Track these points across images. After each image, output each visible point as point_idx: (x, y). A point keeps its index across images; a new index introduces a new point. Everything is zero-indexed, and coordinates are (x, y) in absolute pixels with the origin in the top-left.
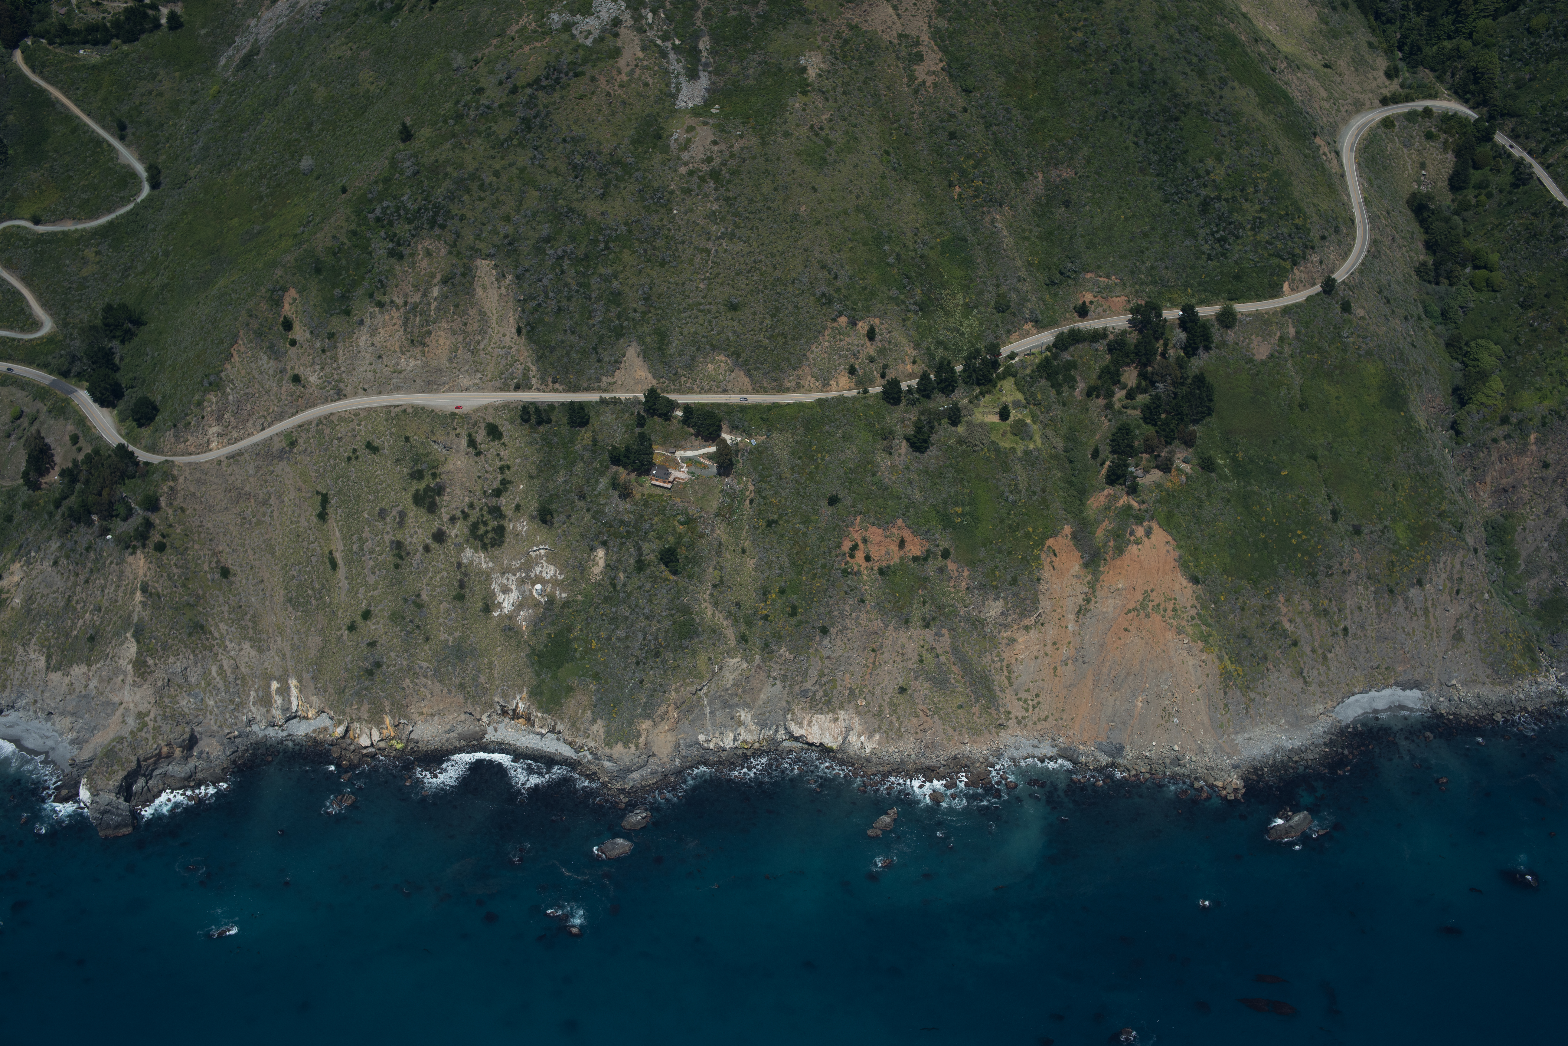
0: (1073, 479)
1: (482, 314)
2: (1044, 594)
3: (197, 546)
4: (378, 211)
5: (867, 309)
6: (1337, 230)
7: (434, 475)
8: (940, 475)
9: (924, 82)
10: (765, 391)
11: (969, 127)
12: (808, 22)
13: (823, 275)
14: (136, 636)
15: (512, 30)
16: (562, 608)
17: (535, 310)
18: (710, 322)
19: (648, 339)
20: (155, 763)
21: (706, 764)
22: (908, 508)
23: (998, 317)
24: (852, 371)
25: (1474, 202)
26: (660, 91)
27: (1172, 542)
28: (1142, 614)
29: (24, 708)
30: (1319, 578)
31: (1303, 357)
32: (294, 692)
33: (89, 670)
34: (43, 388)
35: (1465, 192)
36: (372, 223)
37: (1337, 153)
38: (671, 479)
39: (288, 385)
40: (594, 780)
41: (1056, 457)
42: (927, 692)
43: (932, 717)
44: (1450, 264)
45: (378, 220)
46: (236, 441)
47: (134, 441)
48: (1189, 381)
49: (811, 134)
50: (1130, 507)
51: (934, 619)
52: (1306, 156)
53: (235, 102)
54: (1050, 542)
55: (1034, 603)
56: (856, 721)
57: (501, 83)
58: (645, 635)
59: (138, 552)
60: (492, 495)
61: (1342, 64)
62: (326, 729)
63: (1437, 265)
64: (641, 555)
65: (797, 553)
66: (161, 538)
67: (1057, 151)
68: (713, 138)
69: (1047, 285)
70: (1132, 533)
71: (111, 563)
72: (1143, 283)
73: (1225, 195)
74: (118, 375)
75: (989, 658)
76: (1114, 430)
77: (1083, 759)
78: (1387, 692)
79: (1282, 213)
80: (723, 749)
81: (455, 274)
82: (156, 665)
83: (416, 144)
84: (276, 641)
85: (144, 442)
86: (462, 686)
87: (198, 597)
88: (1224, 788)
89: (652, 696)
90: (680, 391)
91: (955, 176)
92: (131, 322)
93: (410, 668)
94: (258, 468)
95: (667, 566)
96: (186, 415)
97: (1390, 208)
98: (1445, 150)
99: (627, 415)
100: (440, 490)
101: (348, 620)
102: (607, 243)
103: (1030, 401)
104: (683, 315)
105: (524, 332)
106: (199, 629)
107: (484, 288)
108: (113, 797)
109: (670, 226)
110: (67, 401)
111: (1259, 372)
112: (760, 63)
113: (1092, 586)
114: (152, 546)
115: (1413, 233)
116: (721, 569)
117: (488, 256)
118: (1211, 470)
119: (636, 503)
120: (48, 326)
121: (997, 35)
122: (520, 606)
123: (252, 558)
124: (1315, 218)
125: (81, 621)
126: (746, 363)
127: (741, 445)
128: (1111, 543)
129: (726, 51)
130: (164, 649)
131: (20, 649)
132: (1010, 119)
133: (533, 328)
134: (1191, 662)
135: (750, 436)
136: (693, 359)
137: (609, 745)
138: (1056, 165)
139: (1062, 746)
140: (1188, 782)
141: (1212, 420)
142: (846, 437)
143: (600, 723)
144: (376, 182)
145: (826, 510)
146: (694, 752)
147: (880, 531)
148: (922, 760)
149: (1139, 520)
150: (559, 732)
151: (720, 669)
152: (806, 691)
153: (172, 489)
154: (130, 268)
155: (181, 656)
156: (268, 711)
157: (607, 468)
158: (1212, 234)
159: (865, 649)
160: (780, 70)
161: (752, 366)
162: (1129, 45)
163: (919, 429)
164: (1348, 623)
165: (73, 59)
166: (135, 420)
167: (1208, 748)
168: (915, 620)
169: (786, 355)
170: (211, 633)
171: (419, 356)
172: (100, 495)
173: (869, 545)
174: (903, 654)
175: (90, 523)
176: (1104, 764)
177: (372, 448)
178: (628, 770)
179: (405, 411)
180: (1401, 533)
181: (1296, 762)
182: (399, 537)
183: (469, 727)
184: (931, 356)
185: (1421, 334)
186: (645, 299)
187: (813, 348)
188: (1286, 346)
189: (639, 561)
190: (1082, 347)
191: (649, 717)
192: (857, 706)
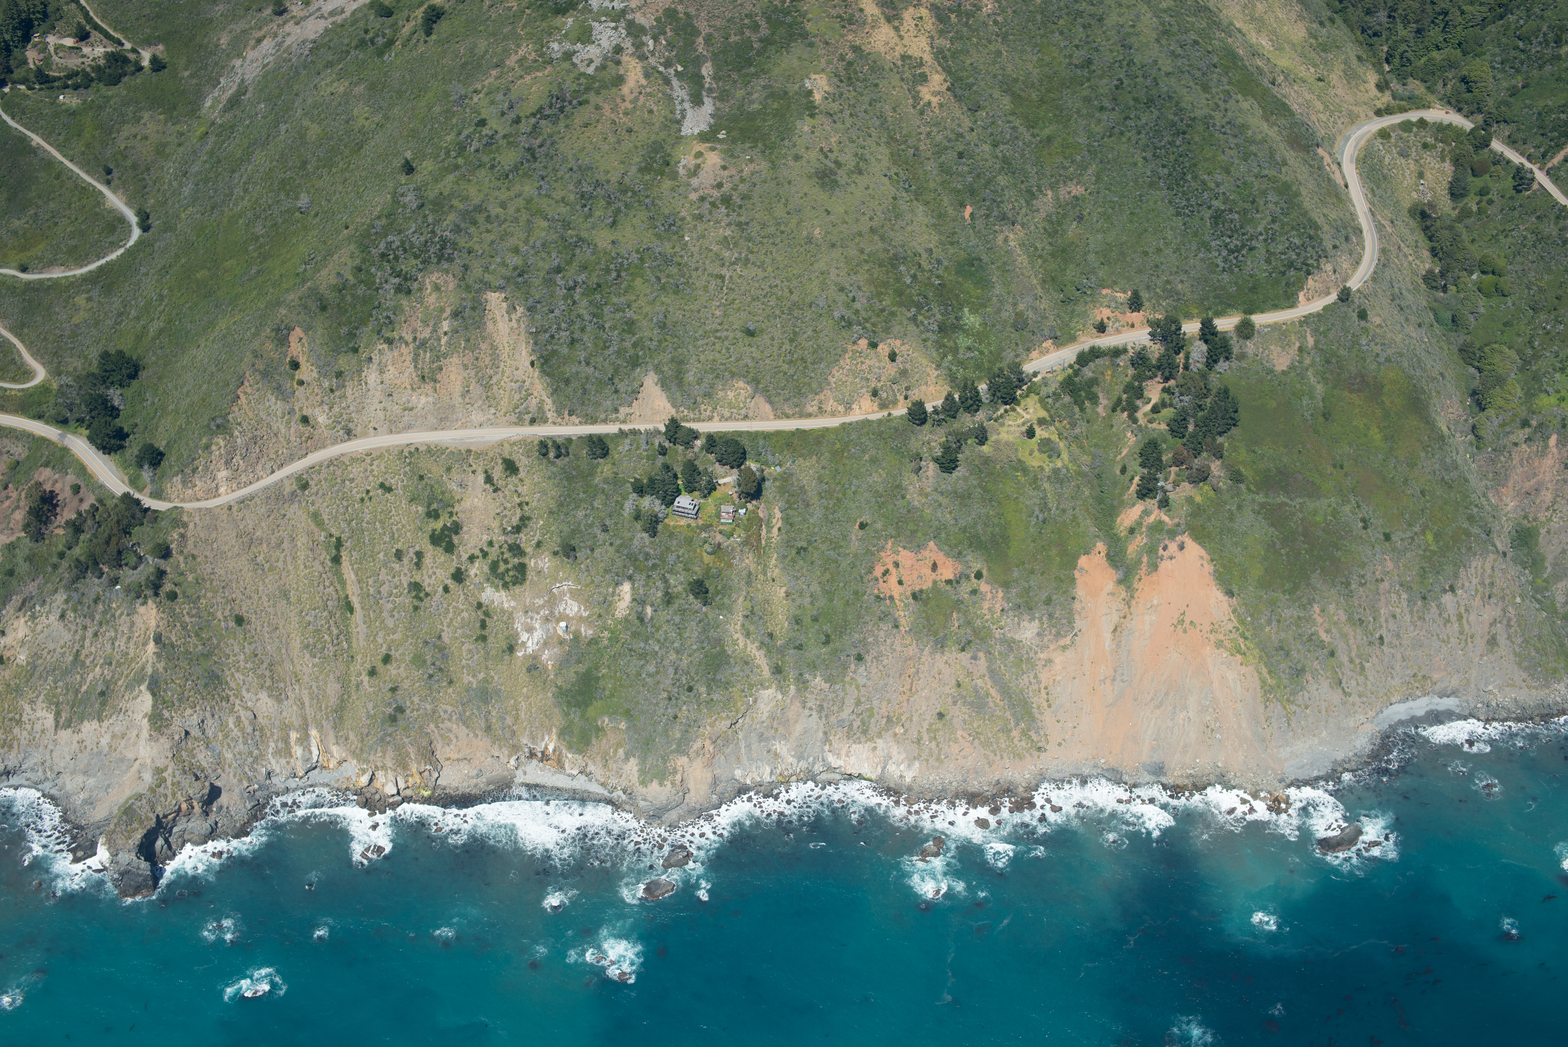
0: (1102, 495)
1: (494, 348)
2: (1079, 613)
3: (209, 595)
4: (383, 246)
5: (887, 331)
6: (1348, 239)
7: (451, 514)
8: (969, 496)
9: (929, 103)
10: (787, 417)
11: (976, 146)
12: (811, 45)
13: (841, 298)
14: (151, 688)
15: (511, 61)
16: (589, 645)
17: (549, 342)
18: (728, 349)
19: (665, 368)
20: (174, 820)
22: (939, 530)
23: (1016, 335)
24: (875, 393)
25: (1475, 208)
26: (665, 117)
27: (1206, 555)
28: (1179, 630)
30: (1352, 587)
31: (1324, 366)
32: (314, 742)
33: (101, 727)
35: (1465, 200)
36: (377, 259)
37: (1339, 164)
39: (296, 427)
41: (1084, 474)
42: (966, 717)
43: (972, 742)
44: (1457, 271)
45: (383, 255)
46: (246, 485)
47: (139, 488)
48: (1213, 393)
49: (821, 157)
50: (1161, 522)
51: (969, 642)
52: (1311, 167)
53: (224, 142)
54: (1082, 560)
55: (1070, 623)
56: (894, 750)
57: (503, 114)
58: (676, 669)
59: (150, 602)
60: (511, 532)
61: (1335, 77)
62: (348, 779)
63: (1444, 272)
64: (668, 587)
65: (829, 580)
66: (173, 587)
67: (1066, 168)
68: (722, 163)
69: (1063, 302)
70: (1165, 549)
71: (122, 614)
72: (1159, 298)
73: (1236, 207)
74: (119, 419)
75: (1026, 681)
76: (1142, 445)
78: (1425, 700)
79: (1294, 223)
80: (760, 784)
81: (465, 308)
82: (172, 717)
83: (418, 178)
84: (294, 689)
85: (150, 489)
86: (488, 729)
87: (213, 647)
89: (687, 731)
90: (699, 420)
91: (966, 196)
92: (129, 367)
93: (434, 713)
94: (270, 512)
95: (696, 598)
96: (194, 460)
97: (1394, 217)
98: (1443, 160)
99: (647, 445)
100: (456, 528)
101: (368, 666)
102: (618, 272)
103: (1056, 418)
104: (700, 343)
105: (538, 364)
106: (215, 679)
107: (495, 321)
108: (133, 856)
109: (683, 253)
110: (65, 450)
111: (1280, 382)
112: (764, 87)
113: (1127, 603)
114: (164, 595)
115: (1418, 241)
116: (752, 599)
117: (501, 288)
118: (1241, 482)
120: (41, 374)
121: (999, 53)
122: (544, 645)
123: (266, 604)
124: (1326, 228)
125: (91, 676)
126: (766, 390)
127: (766, 473)
128: (1145, 559)
129: (729, 76)
130: (181, 700)
131: (27, 708)
132: (1017, 138)
133: (546, 361)
134: (1231, 676)
135: (774, 463)
136: (712, 386)
137: (643, 783)
138: (1065, 182)
139: (1104, 766)
141: (1237, 431)
142: (874, 461)
143: (633, 763)
144: (379, 217)
145: (857, 535)
146: (731, 787)
147: (912, 554)
148: (964, 786)
149: (1172, 534)
150: (591, 773)
151: (755, 701)
152: (843, 721)
153: (182, 536)
154: (123, 313)
155: (198, 708)
156: (289, 764)
157: (629, 499)
158: (1226, 246)
159: (901, 675)
160: (786, 93)
161: (773, 393)
162: (1132, 60)
163: (946, 448)
164: (1384, 632)
165: (53, 104)
166: (138, 466)
167: (1252, 764)
168: (951, 644)
169: (807, 380)
170: (227, 682)
171: (430, 391)
172: (108, 544)
173: (900, 569)
174: (940, 680)
175: (99, 574)
177: (387, 488)
178: (665, 809)
179: (418, 449)
180: (1430, 539)
182: (417, 578)
183: (497, 771)
184: (954, 376)
185: (1434, 340)
186: (660, 327)
187: (834, 372)
188: (1305, 356)
189: (667, 594)
190: (1103, 362)
191: (685, 753)
192: (895, 735)
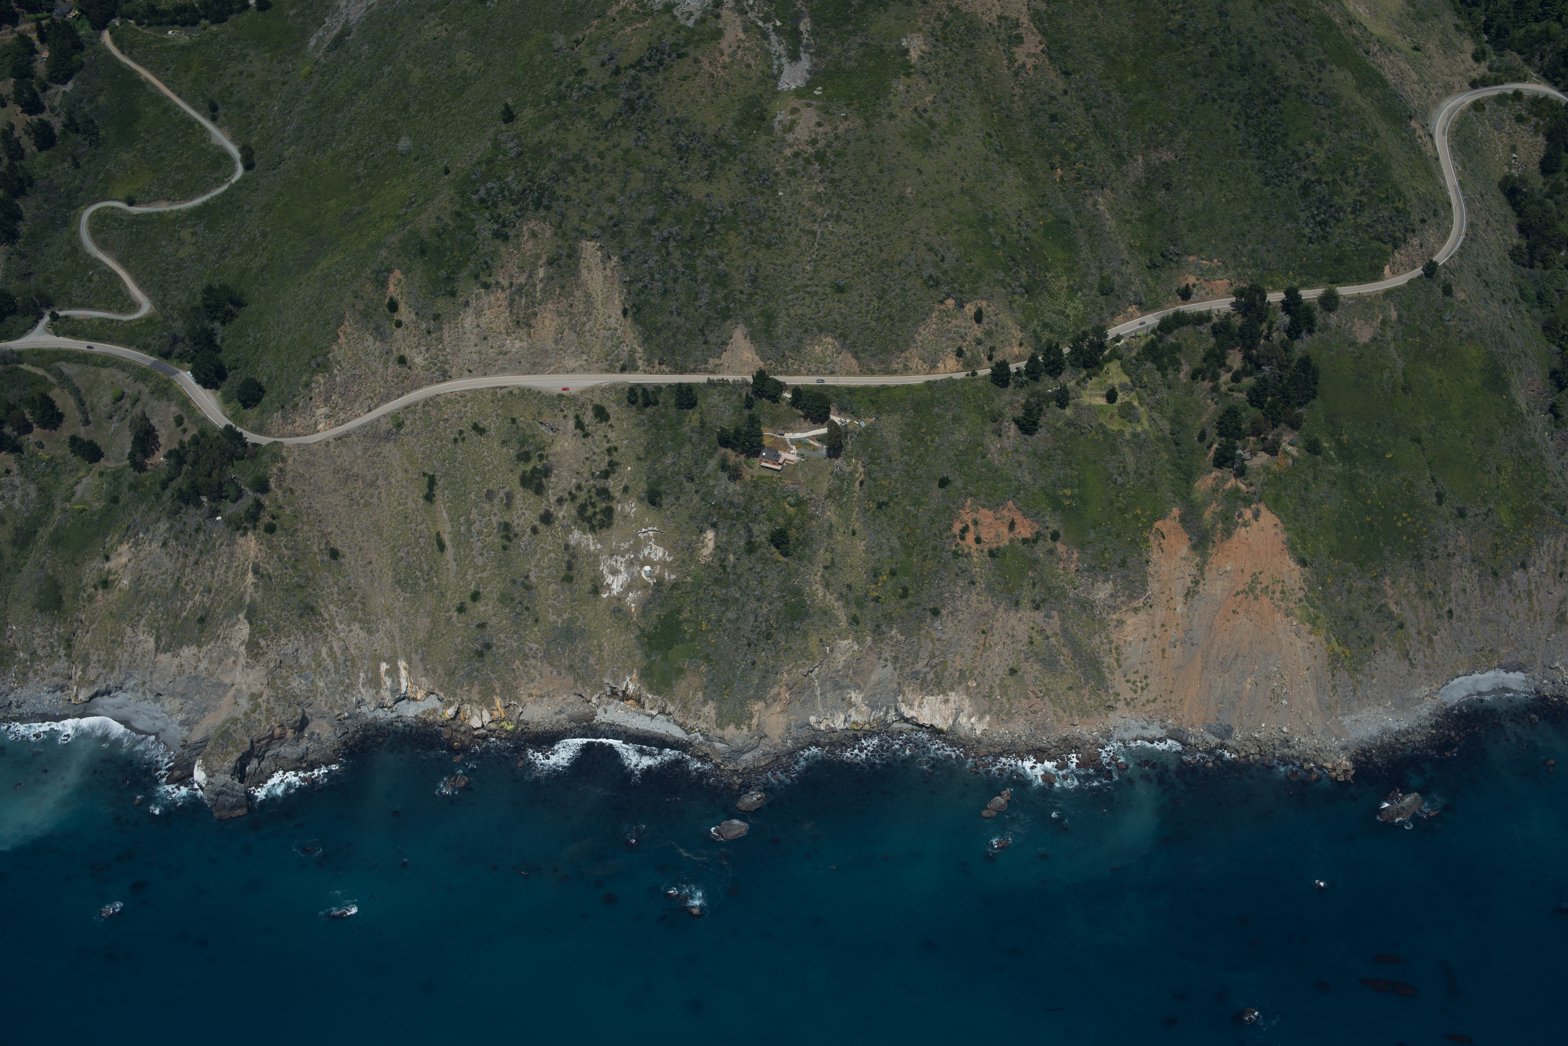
0: (1180, 461)
1: (588, 295)
2: (1152, 576)
3: (306, 528)
4: (482, 192)
5: (974, 291)
6: (1435, 213)
7: (541, 457)
8: (1049, 458)
9: (1024, 65)
10: (873, 373)
11: (1069, 109)
12: (909, 4)
13: (930, 257)
14: (248, 617)
15: (613, 11)
16: (671, 589)
17: (641, 292)
18: (817, 304)
19: (755, 321)
20: (267, 744)
21: (817, 745)
22: (1018, 490)
23: (1102, 299)
24: (960, 353)
26: (763, 72)
27: (1280, 524)
28: (1251, 597)
29: (133, 689)
30: (1424, 560)
31: (1406, 341)
32: (403, 673)
33: (199, 652)
34: (144, 369)
35: (1557, 175)
36: (476, 205)
37: (1431, 136)
38: (781, 461)
39: (394, 367)
40: (706, 762)
41: (1163, 439)
42: (1037, 674)
43: (1042, 698)
44: (1544, 247)
45: (482, 201)
46: (344, 422)
47: (241, 422)
48: (1293, 365)
49: (915, 116)
50: (1238, 490)
51: (1043, 601)
52: (1403, 139)
53: (327, 83)
54: (1158, 524)
55: (1143, 585)
56: (967, 702)
57: (603, 64)
58: (756, 616)
59: (249, 533)
60: (599, 477)
61: (1431, 46)
62: (435, 710)
63: (1532, 248)
64: (751, 536)
65: (908, 535)
66: (271, 520)
67: (1158, 134)
68: (818, 120)
69: (1149, 268)
70: (1240, 515)
71: (222, 544)
72: (1245, 266)
73: (1325, 179)
74: (221, 356)
75: (1098, 640)
76: (1221, 413)
77: (1192, 741)
78: (1491, 674)
79: (1383, 196)
80: (834, 731)
81: (561, 255)
82: (268, 646)
83: (518, 125)
84: (384, 622)
85: (250, 424)
86: (571, 667)
87: (308, 579)
88: (1334, 770)
89: (764, 677)
90: (787, 373)
91: (1056, 159)
92: (232, 303)
93: (520, 650)
94: (366, 450)
95: (778, 548)
96: (294, 396)
97: (1484, 191)
98: (1536, 133)
99: (735, 397)
100: (547, 472)
101: (457, 602)
102: (712, 224)
103: (1137, 384)
104: (790, 297)
105: (630, 313)
106: (309, 610)
107: (589, 269)
108: (228, 778)
109: (776, 208)
110: (170, 382)
111: (1362, 355)
112: (861, 45)
113: (1201, 568)
114: (262, 527)
115: (1506, 216)
116: (832, 551)
117: (594, 237)
118: (1317, 453)
119: (746, 485)
120: (146, 307)
121: (1095, 17)
122: (628, 587)
123: (360, 539)
124: (1415, 201)
125: (191, 603)
126: (853, 345)
127: (850, 427)
128: (1220, 526)
129: (827, 32)
130: (277, 629)
131: (129, 631)
132: (1109, 102)
133: (639, 310)
134: (1300, 644)
135: (859, 418)
136: (800, 341)
137: (721, 726)
138: (1156, 148)
139: (1171, 727)
140: (1298, 763)
141: (1316, 403)
142: (956, 419)
143: (711, 704)
144: (479, 163)
145: (937, 492)
146: (805, 733)
147: (991, 513)
148: (1033, 741)
149: (1247, 502)
150: (670, 714)
151: (832, 651)
152: (917, 672)
153: (281, 470)
154: (227, 249)
155: (292, 638)
156: (377, 693)
157: (716, 449)
158: (1313, 218)
159: (975, 630)
160: (882, 52)
161: (860, 348)
162: (1228, 27)
163: (1028, 411)
164: (1453, 606)
165: (162, 39)
166: (241, 401)
167: (1317, 730)
168: (1025, 602)
169: (894, 337)
170: (321, 614)
171: (525, 337)
172: (209, 476)
173: (979, 527)
174: (1013, 636)
175: (199, 505)
176: (1213, 745)
177: (478, 429)
178: (741, 752)
179: (511, 392)
180: (1504, 516)
181: (1404, 744)
182: (507, 519)
183: (579, 708)
184: (1038, 339)
185: (1518, 317)
186: (751, 281)
187: (921, 330)
188: (1388, 329)
189: (749, 543)
190: (1187, 330)
191: (761, 698)
192: (968, 687)
